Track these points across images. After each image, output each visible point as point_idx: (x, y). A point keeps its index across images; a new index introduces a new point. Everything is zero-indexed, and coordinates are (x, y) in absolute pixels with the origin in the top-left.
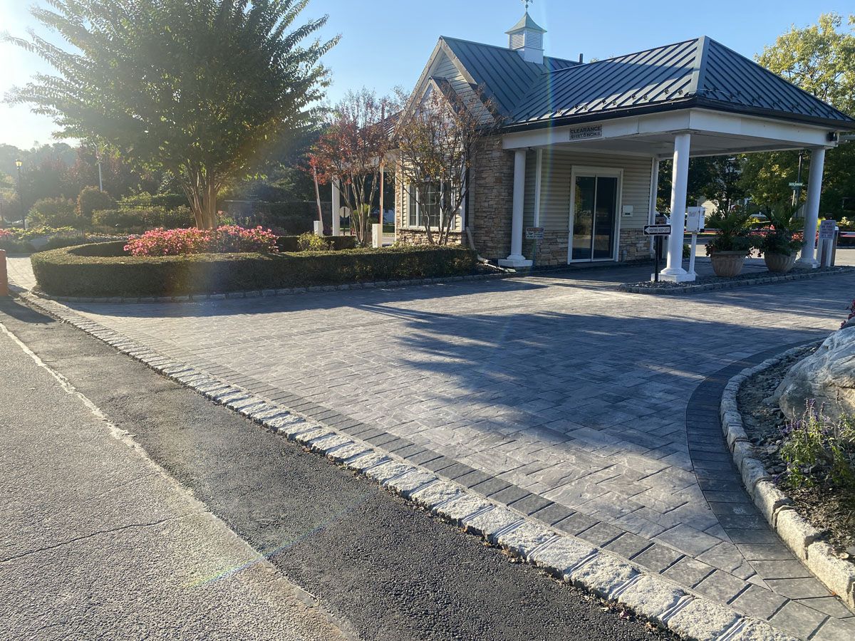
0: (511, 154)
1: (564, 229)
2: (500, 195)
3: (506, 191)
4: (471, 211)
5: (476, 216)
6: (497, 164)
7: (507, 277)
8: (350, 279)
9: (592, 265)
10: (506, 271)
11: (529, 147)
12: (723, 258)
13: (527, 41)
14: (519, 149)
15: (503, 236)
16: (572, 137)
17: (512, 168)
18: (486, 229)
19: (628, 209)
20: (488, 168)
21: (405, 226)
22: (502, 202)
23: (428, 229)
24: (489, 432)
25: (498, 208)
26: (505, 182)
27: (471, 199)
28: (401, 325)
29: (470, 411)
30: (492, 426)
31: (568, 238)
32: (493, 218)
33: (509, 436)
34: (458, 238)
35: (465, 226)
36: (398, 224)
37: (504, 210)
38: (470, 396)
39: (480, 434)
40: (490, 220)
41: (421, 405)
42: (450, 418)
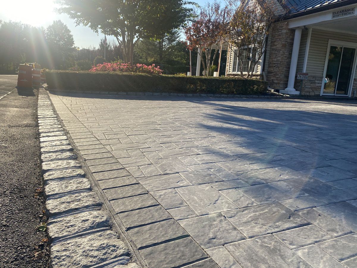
0: (293, 31)
2: (284, 54)
3: (288, 52)
4: (267, 64)
5: (269, 66)
6: (284, 37)
7: (284, 98)
8: (194, 92)
9: (335, 97)
10: (284, 95)
11: (305, 26)
14: (298, 27)
15: (284, 77)
16: (334, 17)
17: (293, 39)
18: (274, 73)
20: (279, 40)
21: (230, 72)
22: (284, 58)
23: (242, 73)
24: (268, 202)
25: (282, 61)
26: (288, 47)
27: (267, 56)
28: (211, 109)
29: (247, 170)
30: (272, 193)
31: (322, 81)
32: (279, 67)
33: (299, 213)
34: (258, 78)
35: (263, 72)
36: (227, 72)
37: (285, 63)
38: (250, 155)
39: (255, 204)
40: (277, 68)
41: (195, 158)
42: (220, 176)
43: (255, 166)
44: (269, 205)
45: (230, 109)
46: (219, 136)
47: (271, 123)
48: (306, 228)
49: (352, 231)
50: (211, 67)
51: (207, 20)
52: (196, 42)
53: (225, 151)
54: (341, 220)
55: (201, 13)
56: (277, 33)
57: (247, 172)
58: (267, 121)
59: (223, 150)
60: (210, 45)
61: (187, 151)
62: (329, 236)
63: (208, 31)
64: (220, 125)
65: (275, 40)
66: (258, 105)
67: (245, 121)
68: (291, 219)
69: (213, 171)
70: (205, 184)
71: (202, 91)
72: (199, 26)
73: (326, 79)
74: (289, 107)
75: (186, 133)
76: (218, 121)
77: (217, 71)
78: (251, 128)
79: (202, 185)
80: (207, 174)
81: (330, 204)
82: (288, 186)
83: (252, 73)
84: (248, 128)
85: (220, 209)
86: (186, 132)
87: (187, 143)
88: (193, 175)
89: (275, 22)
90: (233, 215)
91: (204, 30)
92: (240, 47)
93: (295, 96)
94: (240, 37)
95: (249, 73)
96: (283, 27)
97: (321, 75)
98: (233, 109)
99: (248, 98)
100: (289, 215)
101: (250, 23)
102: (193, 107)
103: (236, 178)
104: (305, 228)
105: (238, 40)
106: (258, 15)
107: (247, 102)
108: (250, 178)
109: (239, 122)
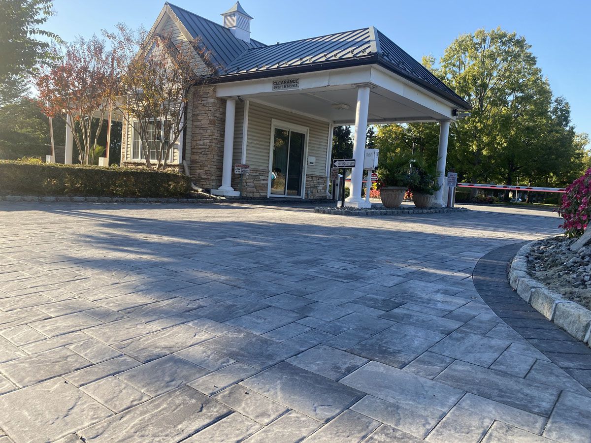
0: (223, 101)
1: (265, 168)
2: (214, 135)
3: (219, 132)
4: (188, 148)
5: (192, 152)
6: (211, 108)
7: (218, 202)
8: (58, 192)
9: (285, 200)
10: (218, 198)
11: (238, 96)
12: (390, 192)
13: (238, 22)
14: (230, 97)
15: (216, 170)
16: (275, 88)
17: (224, 114)
18: (201, 164)
19: (312, 159)
20: (204, 112)
21: (128, 159)
22: (214, 141)
23: (148, 161)
24: (169, 389)
25: (211, 146)
26: (218, 124)
27: (188, 137)
28: (90, 224)
29: (140, 335)
30: (178, 370)
31: (268, 176)
32: (207, 154)
33: (216, 397)
34: (176, 170)
35: (183, 160)
36: (122, 159)
37: (216, 148)
38: (148, 306)
39: (145, 398)
40: (205, 156)
41: (40, 326)
42: (87, 355)
43: (155, 326)
44: (170, 394)
45: (125, 223)
46: (97, 277)
47: (191, 244)
48: (225, 422)
49: (290, 408)
50: (94, 150)
51: (81, 67)
52: (62, 103)
53: (104, 305)
54: (276, 393)
55: (69, 54)
56: (200, 102)
57: (139, 340)
58: (186, 241)
59: (101, 303)
60: (88, 110)
61: (23, 316)
62: (257, 426)
63: (83, 86)
64: (101, 255)
65: (198, 112)
66: (176, 214)
67: (150, 245)
68: (204, 410)
69: (75, 348)
70: (51, 378)
71: (76, 191)
72: (65, 76)
73: (273, 173)
74: (224, 217)
75: (27, 277)
76: (99, 248)
77: (104, 155)
78: (157, 257)
79: (45, 383)
80: (60, 358)
81: (263, 370)
82: (205, 352)
83: (165, 162)
84: (152, 256)
85: (75, 425)
86: (27, 275)
87: (26, 298)
88: (27, 365)
89: (195, 84)
90: (100, 431)
91: (76, 83)
92: (143, 119)
93: (234, 199)
94: (142, 103)
95: (160, 162)
96: (209, 95)
97: (267, 169)
98: (130, 222)
99: (161, 202)
100: (200, 405)
101: (157, 83)
102: (52, 223)
103: (117, 354)
104: (223, 423)
105: (138, 106)
106: (169, 71)
107: (158, 210)
108: (143, 349)
109: (138, 247)
